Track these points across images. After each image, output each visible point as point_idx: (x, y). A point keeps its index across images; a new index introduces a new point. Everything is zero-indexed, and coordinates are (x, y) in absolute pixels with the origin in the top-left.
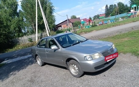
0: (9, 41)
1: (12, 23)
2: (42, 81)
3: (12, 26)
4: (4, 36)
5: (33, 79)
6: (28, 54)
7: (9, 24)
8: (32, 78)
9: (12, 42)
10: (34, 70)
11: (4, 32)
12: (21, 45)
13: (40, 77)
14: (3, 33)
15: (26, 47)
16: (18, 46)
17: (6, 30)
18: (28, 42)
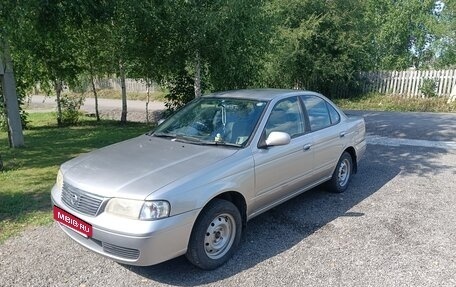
0: (356, 76)
1: (389, 16)
2: (434, 252)
3: (385, 26)
4: (349, 56)
5: (402, 224)
6: (402, 135)
7: (377, 18)
8: (398, 220)
9: (365, 81)
10: (414, 197)
11: (354, 45)
12: (388, 96)
13: (429, 230)
14: (351, 48)
15: (403, 109)
16: (377, 97)
17: (364, 39)
18: (415, 93)
